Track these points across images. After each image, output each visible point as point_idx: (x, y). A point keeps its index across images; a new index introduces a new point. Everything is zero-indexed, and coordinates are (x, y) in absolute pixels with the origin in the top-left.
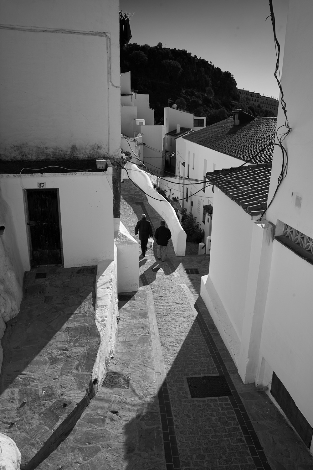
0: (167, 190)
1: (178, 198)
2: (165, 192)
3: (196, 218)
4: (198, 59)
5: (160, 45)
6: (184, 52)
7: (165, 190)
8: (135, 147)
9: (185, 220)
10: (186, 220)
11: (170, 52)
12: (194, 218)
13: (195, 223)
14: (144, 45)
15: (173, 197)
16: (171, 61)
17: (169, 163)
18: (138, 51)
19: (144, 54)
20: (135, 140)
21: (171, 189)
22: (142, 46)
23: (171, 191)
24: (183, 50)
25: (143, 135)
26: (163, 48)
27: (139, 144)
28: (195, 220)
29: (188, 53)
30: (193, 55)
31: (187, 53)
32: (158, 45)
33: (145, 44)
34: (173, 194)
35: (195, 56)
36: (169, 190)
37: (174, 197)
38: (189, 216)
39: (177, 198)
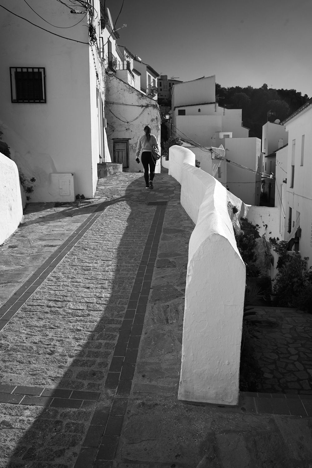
0: (261, 225)
1: (278, 239)
2: (257, 227)
3: (307, 259)
4: (310, 98)
5: (265, 86)
6: (293, 92)
7: (257, 225)
8: (212, 160)
9: (285, 265)
10: (288, 264)
11: (277, 93)
12: (303, 259)
13: (305, 269)
14: (247, 87)
15: (271, 238)
16: (277, 101)
17: (268, 196)
18: (240, 93)
19: (246, 96)
20: (211, 150)
21: (267, 226)
22: (244, 88)
23: (267, 228)
24: (291, 90)
25: (229, 150)
26: (268, 89)
27: (218, 158)
28: (306, 263)
29: (298, 93)
30: (303, 95)
31: (296, 92)
32: (262, 87)
33: (249, 86)
34: (270, 233)
35: (306, 96)
36: (264, 226)
37: (273, 238)
38: (292, 257)
39: (276, 239)
